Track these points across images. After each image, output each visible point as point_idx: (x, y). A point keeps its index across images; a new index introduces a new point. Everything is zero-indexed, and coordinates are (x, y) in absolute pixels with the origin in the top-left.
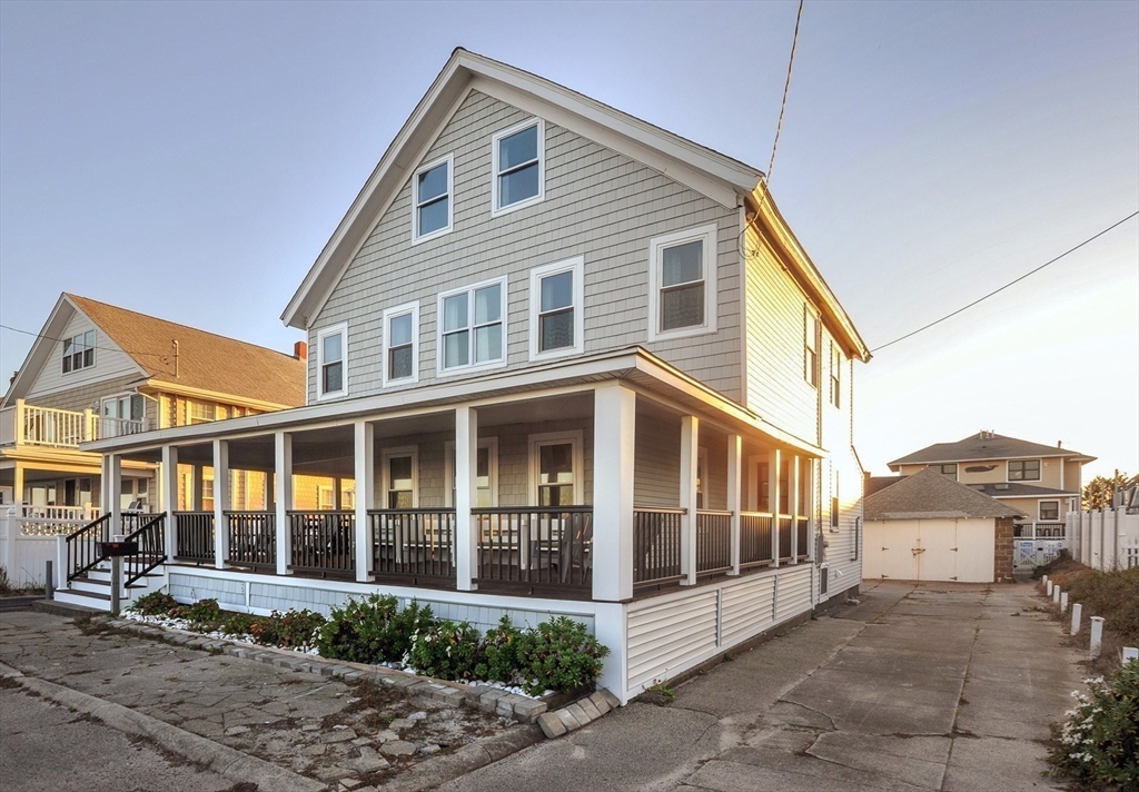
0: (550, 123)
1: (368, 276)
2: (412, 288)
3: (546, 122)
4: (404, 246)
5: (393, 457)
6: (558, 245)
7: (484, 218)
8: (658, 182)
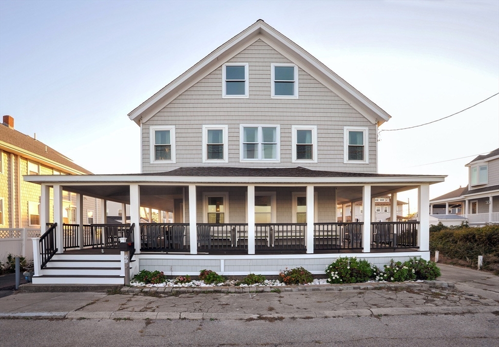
0: (301, 69)
1: (191, 105)
2: (222, 118)
3: (299, 67)
4: (217, 97)
5: (209, 196)
6: (305, 118)
7: (267, 97)
8: (347, 107)
